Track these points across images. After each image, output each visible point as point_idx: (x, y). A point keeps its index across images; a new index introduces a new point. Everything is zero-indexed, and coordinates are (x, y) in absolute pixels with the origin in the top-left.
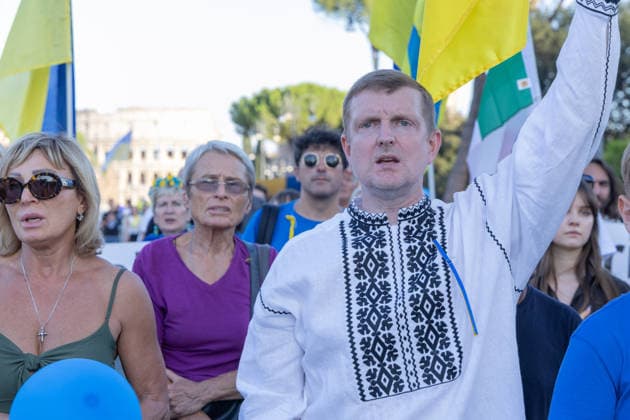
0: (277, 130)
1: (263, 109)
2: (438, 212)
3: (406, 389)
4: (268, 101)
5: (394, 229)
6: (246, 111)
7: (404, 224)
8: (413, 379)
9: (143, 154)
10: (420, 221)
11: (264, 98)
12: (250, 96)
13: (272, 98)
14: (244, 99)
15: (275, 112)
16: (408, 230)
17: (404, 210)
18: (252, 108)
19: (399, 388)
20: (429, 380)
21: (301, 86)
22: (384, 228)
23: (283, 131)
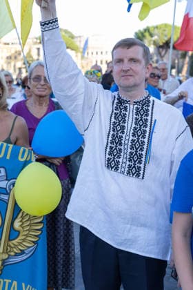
0: (152, 42)
1: (147, 34)
2: (152, 102)
3: (119, 171)
4: (149, 31)
5: (131, 106)
6: (140, 35)
7: (136, 106)
8: (123, 170)
9: (92, 53)
10: (143, 105)
11: (147, 30)
12: (142, 29)
13: (151, 29)
14: (140, 31)
15: (151, 35)
16: (137, 109)
17: (136, 100)
18: (142, 34)
19: (117, 169)
20: (128, 173)
21: (162, 25)
22: (127, 105)
23: (155, 43)
